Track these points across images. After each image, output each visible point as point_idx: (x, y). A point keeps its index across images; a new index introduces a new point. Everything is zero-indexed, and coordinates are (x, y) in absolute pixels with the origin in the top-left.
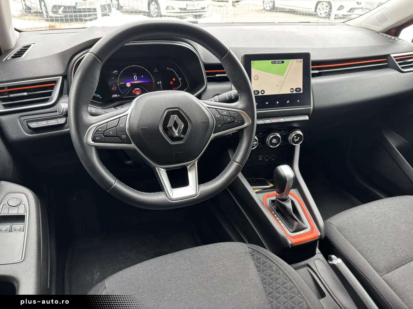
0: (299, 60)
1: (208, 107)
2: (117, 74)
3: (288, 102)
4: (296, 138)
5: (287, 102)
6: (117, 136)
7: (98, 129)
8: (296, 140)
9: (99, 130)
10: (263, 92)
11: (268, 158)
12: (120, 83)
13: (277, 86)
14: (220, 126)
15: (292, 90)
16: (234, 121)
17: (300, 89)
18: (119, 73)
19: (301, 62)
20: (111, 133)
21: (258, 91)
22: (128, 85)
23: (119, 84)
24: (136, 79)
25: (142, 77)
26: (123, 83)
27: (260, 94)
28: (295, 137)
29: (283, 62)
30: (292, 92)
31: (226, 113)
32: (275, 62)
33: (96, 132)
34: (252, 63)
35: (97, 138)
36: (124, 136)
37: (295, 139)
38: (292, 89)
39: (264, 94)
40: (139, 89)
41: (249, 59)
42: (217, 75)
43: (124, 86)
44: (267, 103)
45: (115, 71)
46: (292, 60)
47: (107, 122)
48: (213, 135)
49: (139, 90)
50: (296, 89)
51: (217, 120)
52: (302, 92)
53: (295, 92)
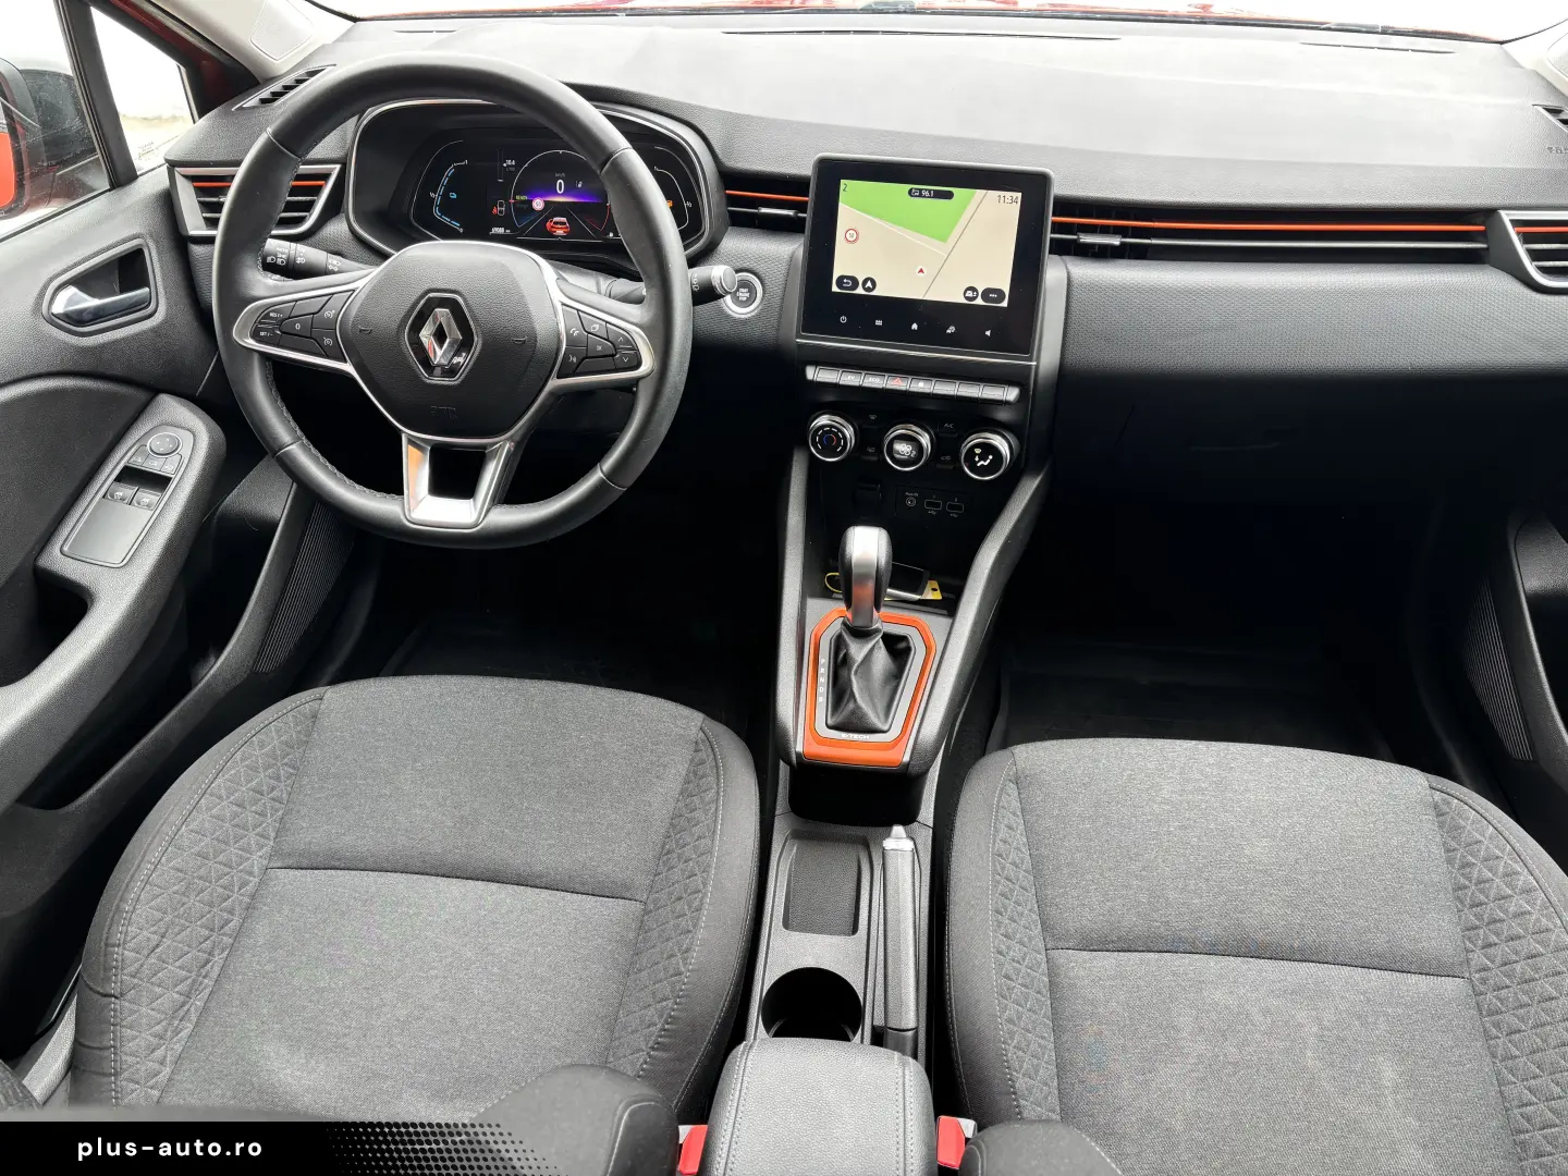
0: (1008, 194)
1: (564, 304)
2: (513, 169)
3: (951, 330)
4: (983, 457)
5: (949, 331)
6: (311, 338)
7: (268, 313)
8: (982, 462)
9: (271, 314)
10: (869, 284)
11: (937, 505)
12: (518, 197)
13: (921, 271)
14: (575, 360)
15: (969, 294)
16: (613, 356)
17: (1000, 293)
18: (519, 166)
19: (1013, 201)
20: (298, 327)
21: (854, 281)
22: (538, 204)
23: (514, 198)
24: (560, 189)
25: (580, 186)
26: (524, 198)
27: (860, 291)
28: (978, 451)
29: (949, 196)
30: (967, 298)
31: (597, 326)
32: (921, 190)
33: (264, 318)
34: (842, 187)
35: (262, 334)
36: (328, 341)
37: (977, 459)
38: (973, 289)
39: (874, 293)
40: (564, 219)
41: (834, 172)
42: (764, 210)
43: (525, 206)
44: (879, 323)
45: (509, 162)
46: (980, 193)
47: (296, 301)
48: (554, 383)
49: (564, 223)
50: (986, 293)
51: (571, 341)
52: (1005, 304)
53: (979, 301)
